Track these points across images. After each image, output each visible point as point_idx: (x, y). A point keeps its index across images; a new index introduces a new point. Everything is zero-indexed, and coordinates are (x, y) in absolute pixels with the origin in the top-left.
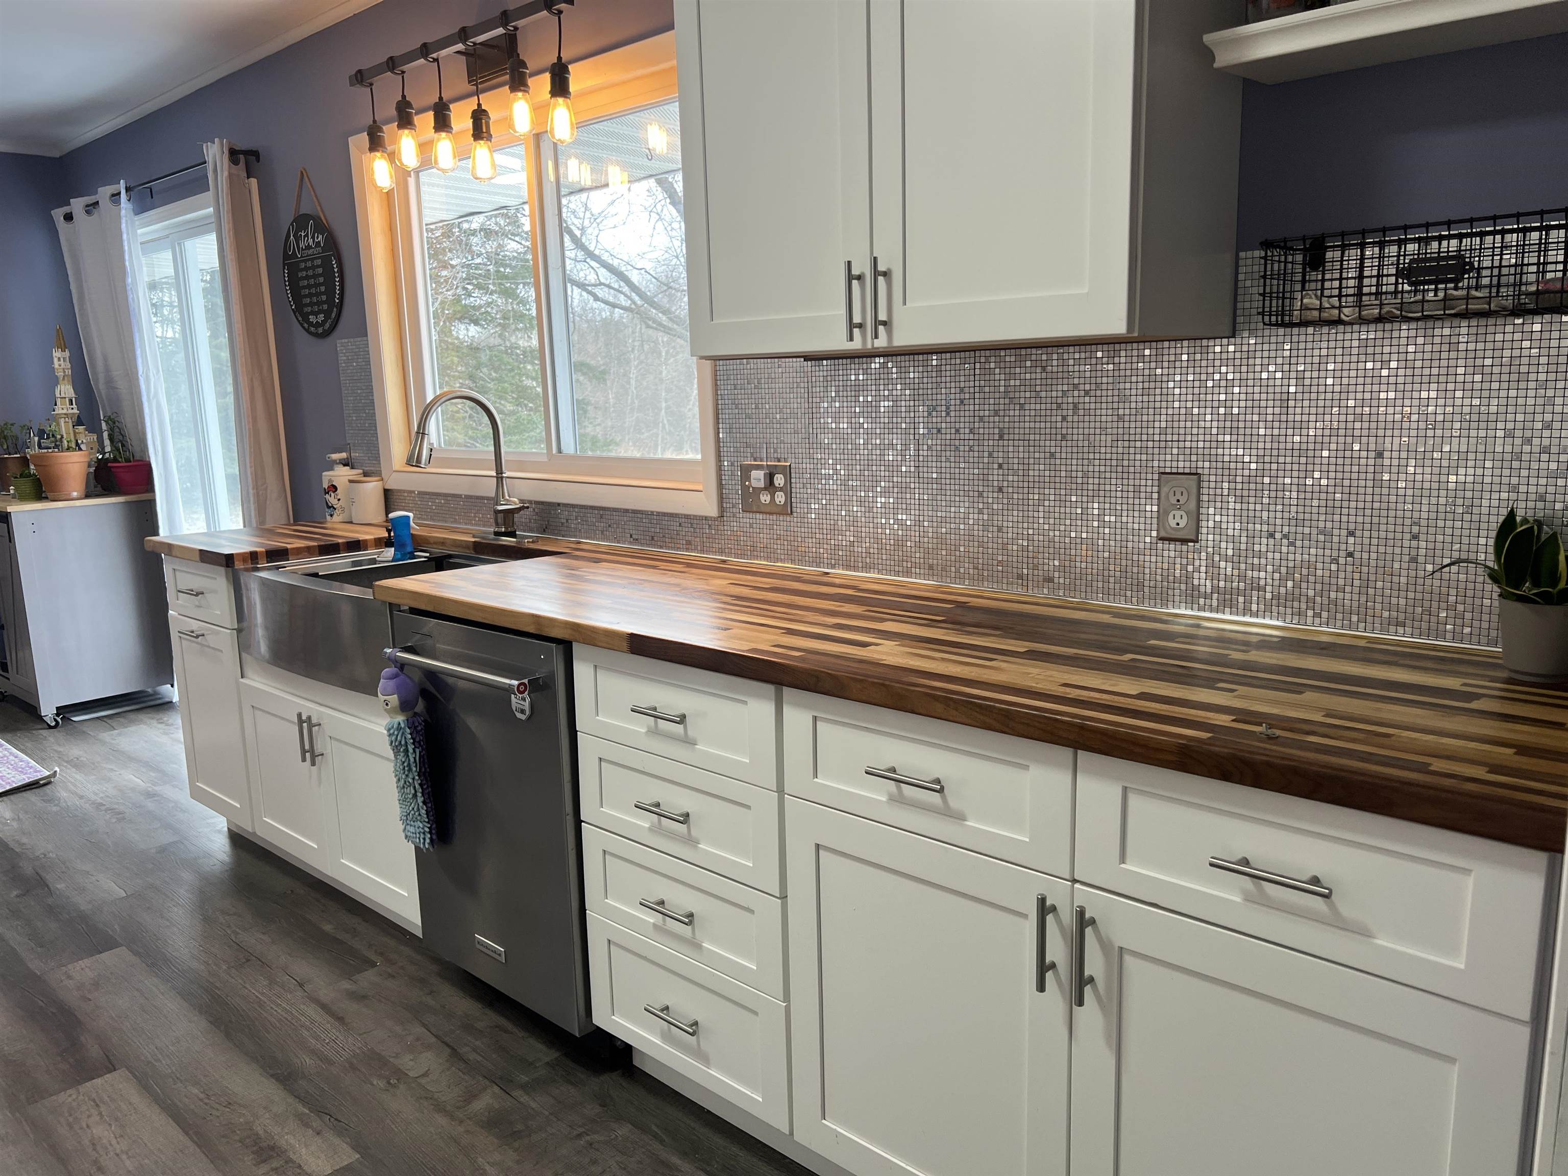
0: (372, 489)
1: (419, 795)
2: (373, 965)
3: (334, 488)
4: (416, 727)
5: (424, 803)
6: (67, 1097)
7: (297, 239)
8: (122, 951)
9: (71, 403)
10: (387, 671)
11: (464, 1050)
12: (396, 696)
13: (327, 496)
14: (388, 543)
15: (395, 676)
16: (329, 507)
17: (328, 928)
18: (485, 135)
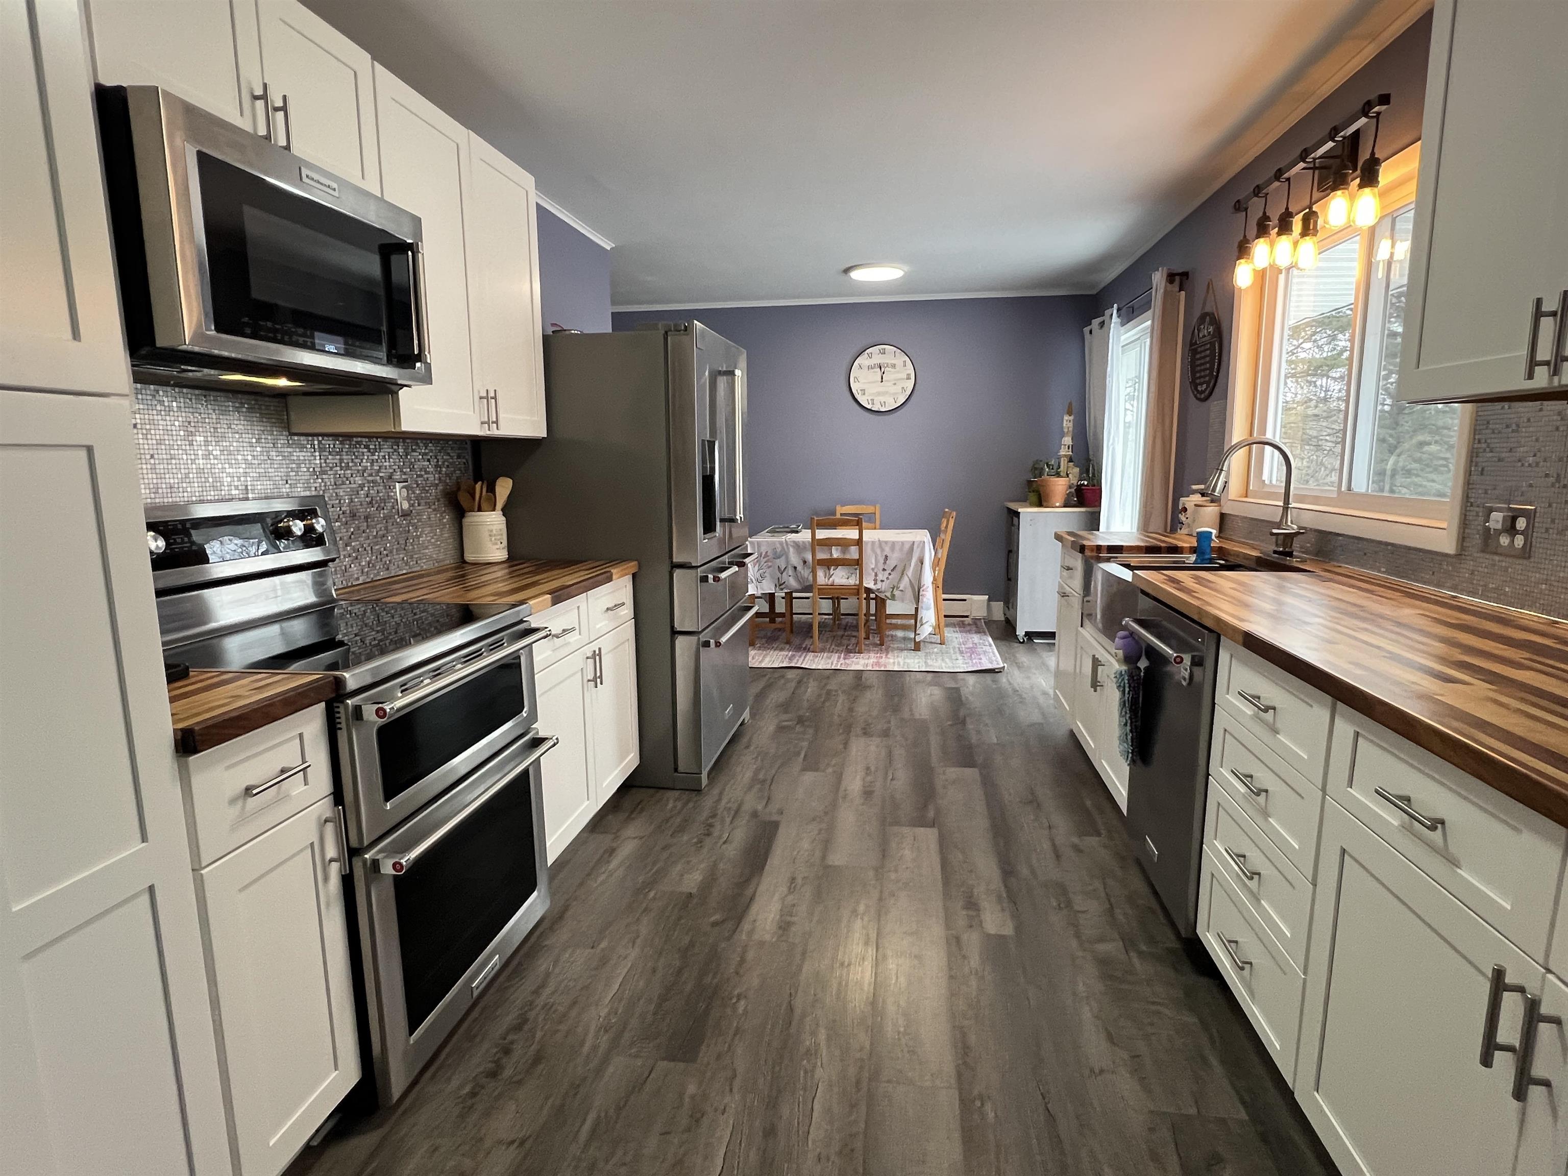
0: (1211, 511)
1: (1128, 725)
2: (1099, 834)
3: (1185, 510)
4: (1133, 677)
5: (1131, 731)
6: (906, 830)
7: (1199, 331)
8: (976, 770)
9: (1069, 448)
10: (1121, 633)
11: (1117, 911)
12: (1121, 651)
13: (1180, 515)
14: (1193, 550)
15: (1124, 638)
16: (1180, 523)
17: (1088, 803)
18: (1311, 231)
